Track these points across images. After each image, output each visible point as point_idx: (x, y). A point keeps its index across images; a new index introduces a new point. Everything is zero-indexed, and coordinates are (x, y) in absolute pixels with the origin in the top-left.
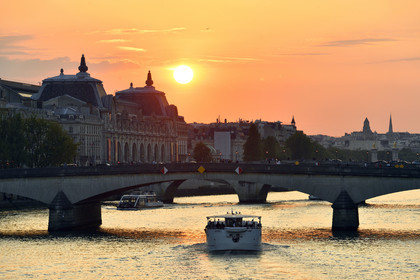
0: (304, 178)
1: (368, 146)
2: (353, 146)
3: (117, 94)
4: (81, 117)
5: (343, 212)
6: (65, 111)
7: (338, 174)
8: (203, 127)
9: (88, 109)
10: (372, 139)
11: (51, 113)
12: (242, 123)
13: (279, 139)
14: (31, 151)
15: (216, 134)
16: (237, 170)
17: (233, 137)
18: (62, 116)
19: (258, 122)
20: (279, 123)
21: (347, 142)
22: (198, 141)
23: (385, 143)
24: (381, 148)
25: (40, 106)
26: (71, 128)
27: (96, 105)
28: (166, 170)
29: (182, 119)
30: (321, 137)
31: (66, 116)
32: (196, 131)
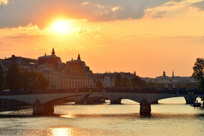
0: (129, 94)
1: (164, 81)
2: (159, 81)
3: (67, 62)
4: (52, 71)
5: (144, 107)
6: (46, 69)
7: (142, 92)
8: (101, 75)
9: (55, 68)
10: (166, 79)
11: (40, 70)
12: (115, 73)
13: (129, 79)
14: (32, 84)
15: (105, 77)
16: (104, 91)
17: (111, 78)
18: (45, 71)
19: (122, 73)
20: (129, 73)
21: (157, 80)
22: (98, 80)
23: (171, 80)
24: (169, 82)
25: (36, 67)
26: (48, 76)
27: (58, 66)
28: (77, 91)
29: (91, 71)
30: (147, 78)
31: (47, 71)
32: (97, 76)
